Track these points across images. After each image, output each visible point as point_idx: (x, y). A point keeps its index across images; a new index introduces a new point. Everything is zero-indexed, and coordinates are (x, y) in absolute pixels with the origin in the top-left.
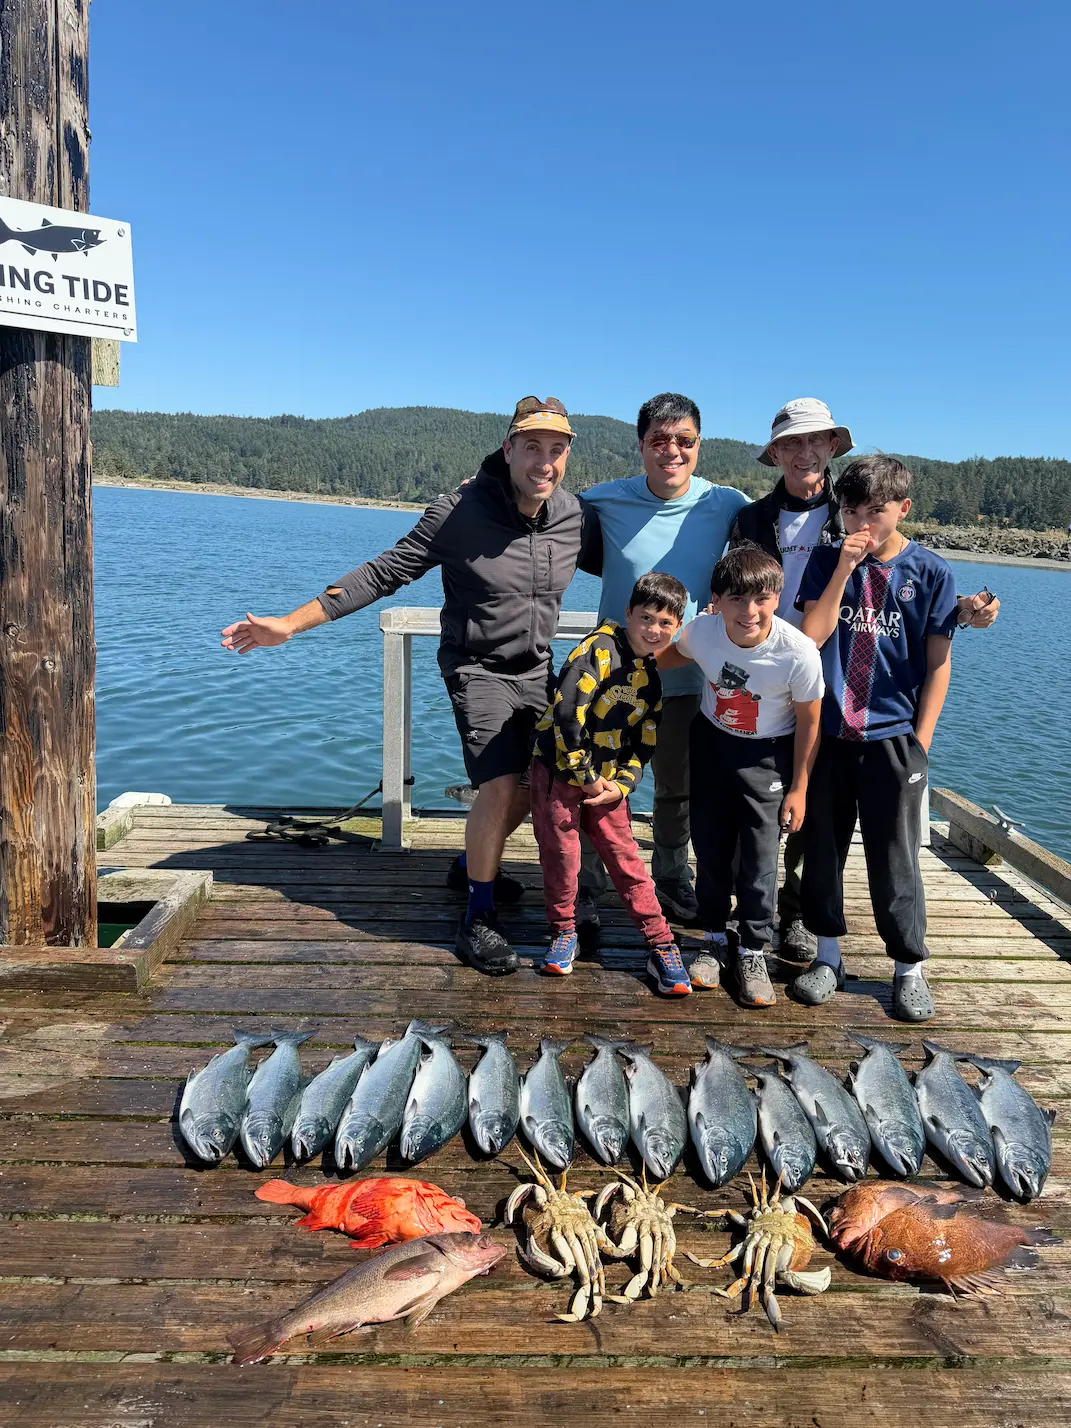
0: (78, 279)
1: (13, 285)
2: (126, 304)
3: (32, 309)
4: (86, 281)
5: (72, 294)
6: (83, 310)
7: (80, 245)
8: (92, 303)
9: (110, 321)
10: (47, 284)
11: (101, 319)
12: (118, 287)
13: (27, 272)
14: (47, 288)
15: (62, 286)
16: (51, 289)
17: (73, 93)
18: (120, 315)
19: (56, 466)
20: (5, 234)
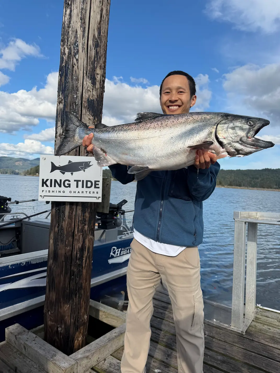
0: (80, 181)
1: (55, 186)
2: (99, 188)
3: (62, 194)
4: (83, 181)
5: (77, 187)
6: (81, 192)
7: (82, 168)
8: (85, 189)
9: (92, 195)
10: (68, 184)
11: (88, 195)
12: (95, 182)
13: (61, 180)
14: (68, 185)
15: (73, 184)
16: (69, 186)
17: (88, 113)
18: (95, 193)
19: (69, 250)
20: (54, 168)
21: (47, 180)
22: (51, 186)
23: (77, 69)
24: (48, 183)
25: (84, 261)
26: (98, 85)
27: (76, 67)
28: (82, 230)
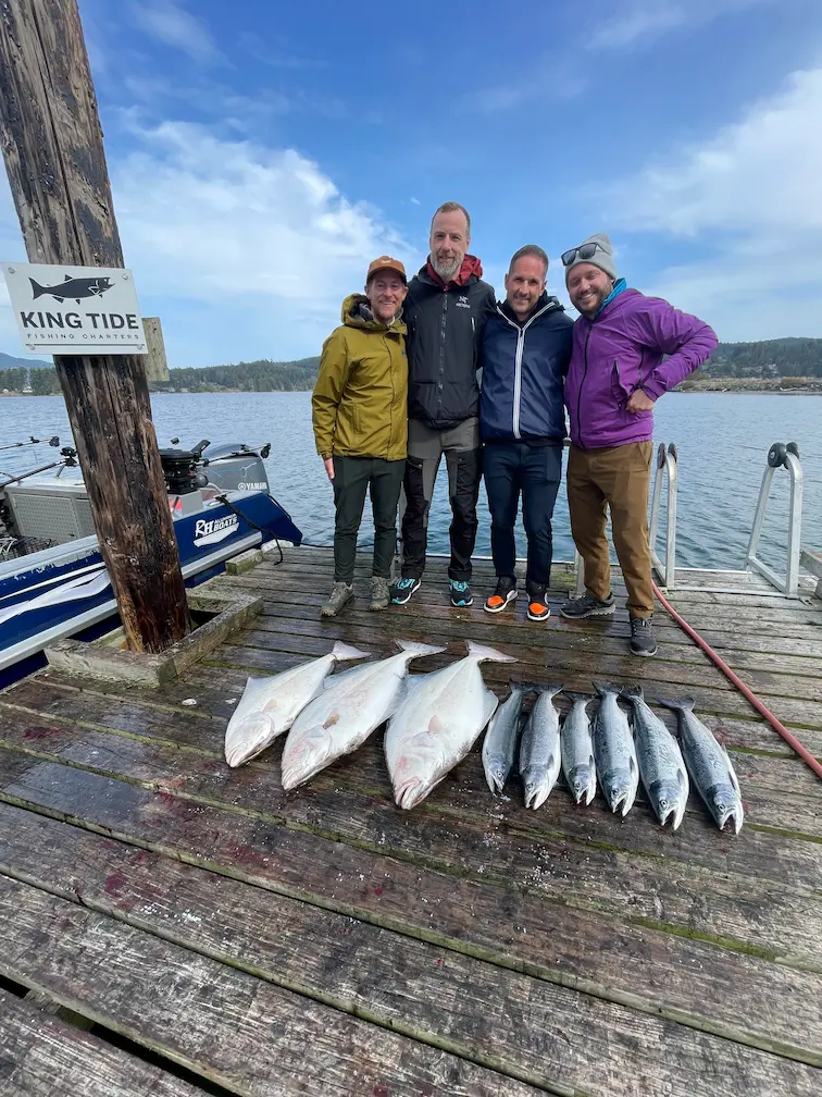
0: (98, 315)
1: (51, 326)
2: (136, 328)
3: (68, 340)
4: (104, 315)
5: (95, 326)
6: (105, 336)
7: (96, 290)
8: (111, 331)
9: (127, 341)
10: (75, 322)
11: (120, 341)
12: (128, 316)
13: (59, 315)
14: (76, 324)
15: (86, 321)
16: (79, 324)
17: (78, 177)
18: (133, 336)
19: (114, 441)
20: (38, 290)
21: (32, 314)
22: (43, 326)
23: (25, 71)
24: (35, 319)
25: (146, 458)
26: (83, 116)
27: (19, 63)
28: (128, 408)
